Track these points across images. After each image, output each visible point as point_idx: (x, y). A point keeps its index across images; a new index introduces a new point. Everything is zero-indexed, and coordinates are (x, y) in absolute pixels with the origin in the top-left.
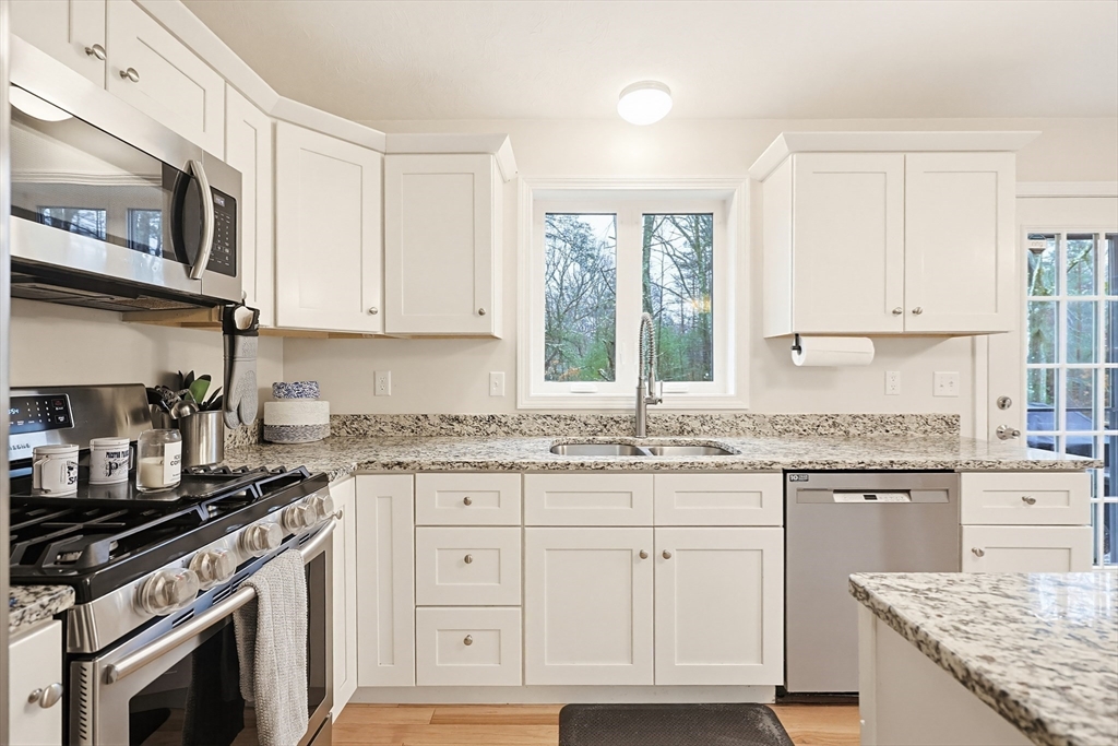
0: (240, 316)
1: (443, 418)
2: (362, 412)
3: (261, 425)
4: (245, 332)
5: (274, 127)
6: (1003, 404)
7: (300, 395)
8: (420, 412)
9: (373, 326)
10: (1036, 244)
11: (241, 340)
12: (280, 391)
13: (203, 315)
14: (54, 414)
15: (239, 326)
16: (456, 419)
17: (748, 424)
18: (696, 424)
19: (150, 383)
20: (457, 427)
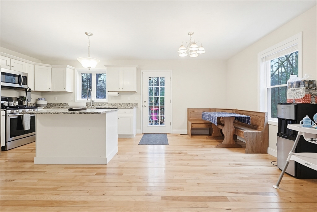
0: (28, 90)
1: (64, 104)
2: (52, 103)
3: (36, 104)
4: (28, 91)
5: (34, 66)
6: (145, 102)
7: (41, 100)
8: (61, 103)
9: (50, 90)
10: (150, 79)
11: (28, 92)
12: (39, 99)
13: (23, 89)
14: (6, 100)
15: (27, 91)
16: (66, 104)
17: (107, 104)
18: (100, 104)
19: (18, 97)
20: (66, 105)
